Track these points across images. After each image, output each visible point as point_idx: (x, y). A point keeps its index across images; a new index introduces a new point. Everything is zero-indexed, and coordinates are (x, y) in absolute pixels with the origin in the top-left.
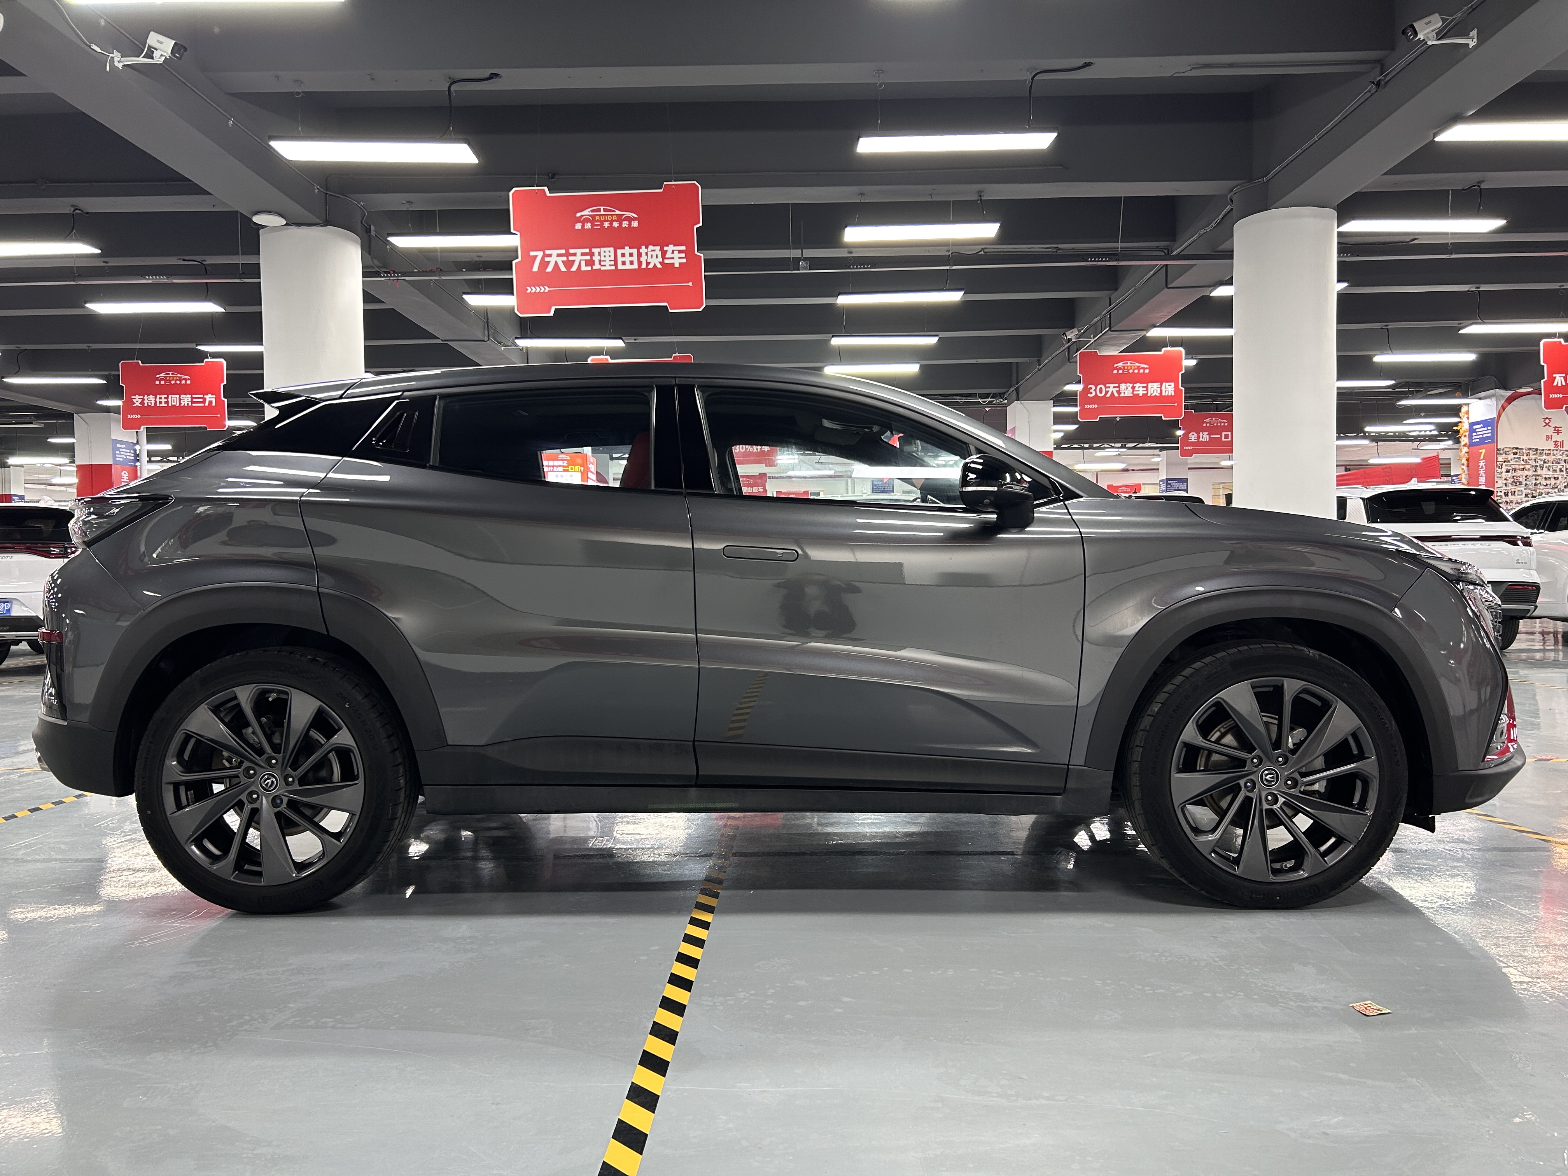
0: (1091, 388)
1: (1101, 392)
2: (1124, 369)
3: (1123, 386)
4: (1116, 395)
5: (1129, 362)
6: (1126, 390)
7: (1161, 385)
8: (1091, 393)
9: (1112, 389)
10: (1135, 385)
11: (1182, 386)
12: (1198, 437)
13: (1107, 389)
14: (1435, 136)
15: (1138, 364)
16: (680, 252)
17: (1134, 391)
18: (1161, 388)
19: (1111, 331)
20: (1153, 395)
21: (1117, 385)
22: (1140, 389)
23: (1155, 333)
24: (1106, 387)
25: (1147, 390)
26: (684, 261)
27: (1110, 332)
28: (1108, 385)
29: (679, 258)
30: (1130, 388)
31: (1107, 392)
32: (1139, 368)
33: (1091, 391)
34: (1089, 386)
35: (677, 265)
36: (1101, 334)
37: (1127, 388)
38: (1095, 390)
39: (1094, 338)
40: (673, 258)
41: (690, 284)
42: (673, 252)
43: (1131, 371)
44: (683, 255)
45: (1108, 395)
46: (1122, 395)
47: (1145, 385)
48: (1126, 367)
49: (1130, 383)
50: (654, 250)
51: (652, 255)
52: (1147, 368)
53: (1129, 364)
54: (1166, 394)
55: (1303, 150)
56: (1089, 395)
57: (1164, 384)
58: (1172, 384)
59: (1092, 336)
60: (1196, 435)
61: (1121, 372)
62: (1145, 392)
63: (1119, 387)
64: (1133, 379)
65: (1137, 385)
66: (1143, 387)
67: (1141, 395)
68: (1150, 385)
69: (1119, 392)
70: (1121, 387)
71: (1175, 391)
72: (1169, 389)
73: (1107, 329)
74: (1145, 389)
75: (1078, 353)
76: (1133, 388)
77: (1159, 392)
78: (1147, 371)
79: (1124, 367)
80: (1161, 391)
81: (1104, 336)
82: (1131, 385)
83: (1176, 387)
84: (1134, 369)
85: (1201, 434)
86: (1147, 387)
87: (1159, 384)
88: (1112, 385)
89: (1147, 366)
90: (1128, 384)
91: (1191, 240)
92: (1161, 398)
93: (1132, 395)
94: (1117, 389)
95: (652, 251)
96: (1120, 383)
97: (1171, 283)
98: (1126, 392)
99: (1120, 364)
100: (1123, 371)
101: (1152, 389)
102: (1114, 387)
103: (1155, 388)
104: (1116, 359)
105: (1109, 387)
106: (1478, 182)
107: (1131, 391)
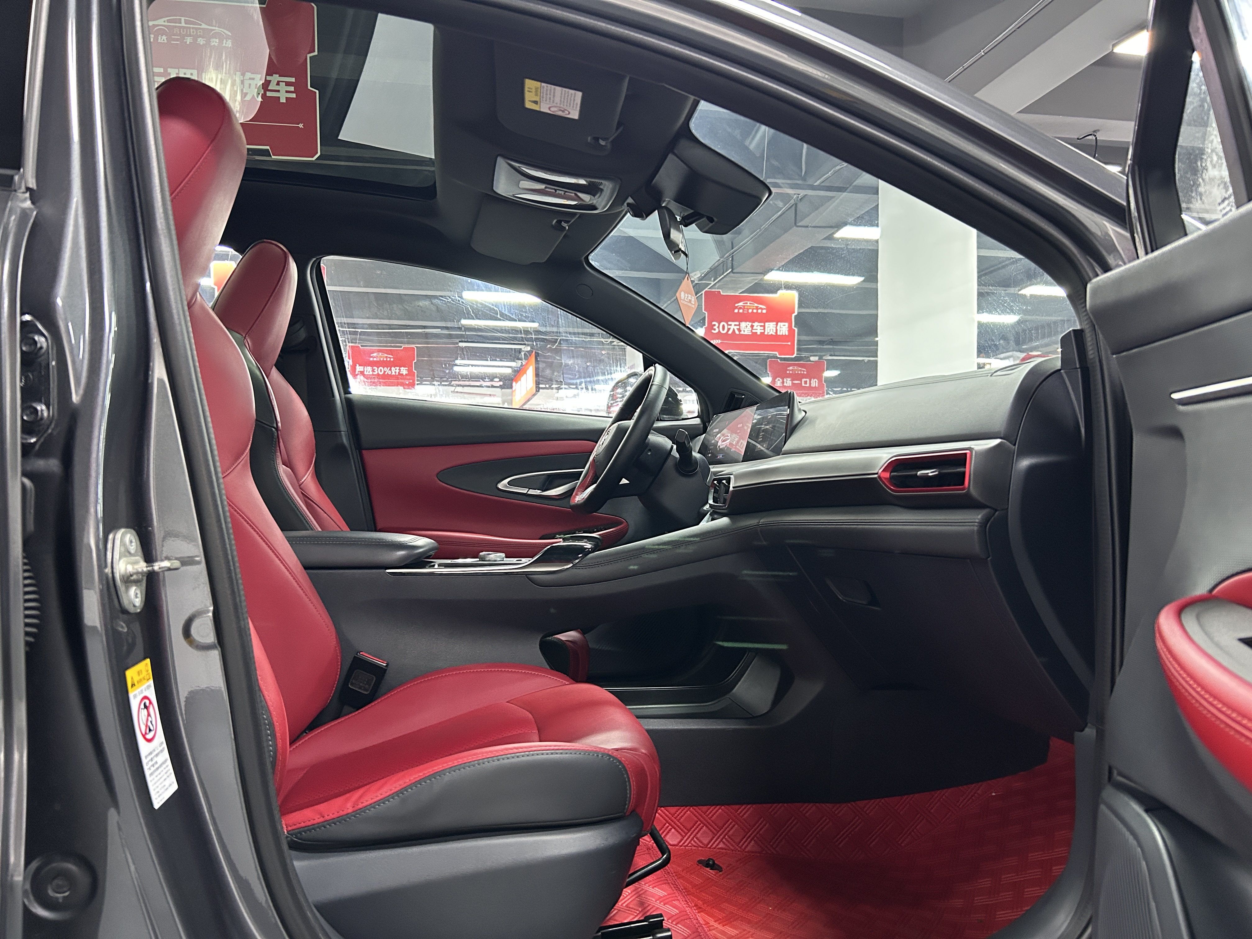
0: (715, 325)
1: (723, 329)
2: (744, 308)
3: (743, 324)
4: (737, 332)
5: (749, 302)
6: (746, 328)
7: (777, 325)
8: (715, 330)
9: (733, 326)
10: (753, 324)
11: (795, 327)
12: (783, 382)
13: (729, 327)
14: (1114, 46)
15: (756, 305)
16: (288, 84)
17: (752, 329)
18: (776, 327)
19: (734, 273)
20: (770, 334)
21: (737, 323)
22: (758, 328)
23: (774, 276)
24: (728, 325)
25: (764, 329)
26: (294, 96)
27: (732, 274)
28: (730, 323)
29: (287, 92)
30: (749, 327)
31: (729, 329)
32: (757, 308)
33: (714, 327)
34: (714, 323)
35: (283, 100)
36: (723, 276)
37: (747, 327)
38: (718, 327)
39: (714, 280)
40: (278, 91)
41: (301, 126)
42: (278, 84)
43: (750, 311)
44: (292, 89)
45: (730, 332)
46: (742, 333)
47: (762, 324)
48: (746, 307)
49: (749, 322)
50: (253, 79)
51: (250, 84)
52: (764, 309)
53: (748, 304)
54: (781, 334)
55: (965, 68)
56: (713, 331)
57: (779, 324)
58: (787, 324)
59: (713, 279)
60: (781, 380)
61: (741, 311)
62: (763, 331)
63: (739, 325)
64: (752, 318)
65: (756, 324)
66: (761, 326)
67: (759, 333)
68: (767, 324)
69: (739, 330)
70: (741, 325)
71: (789, 331)
72: (783, 329)
73: (730, 270)
74: (762, 328)
75: (703, 292)
76: (752, 326)
77: (775, 331)
78: (764, 311)
79: (744, 306)
80: (777, 330)
81: (725, 279)
82: (750, 324)
83: (790, 327)
84: (753, 309)
85: (785, 380)
86: (764, 326)
87: (775, 323)
88: (733, 323)
89: (765, 307)
90: (748, 323)
91: (825, 176)
92: (776, 337)
93: (750, 333)
94: (738, 327)
95: (250, 79)
96: (741, 321)
97: (800, 222)
98: (746, 330)
99: (741, 304)
100: (743, 311)
101: (769, 328)
102: (735, 325)
103: (771, 328)
104: (739, 299)
105: (731, 325)
106: (1095, 131)
107: (750, 329)
